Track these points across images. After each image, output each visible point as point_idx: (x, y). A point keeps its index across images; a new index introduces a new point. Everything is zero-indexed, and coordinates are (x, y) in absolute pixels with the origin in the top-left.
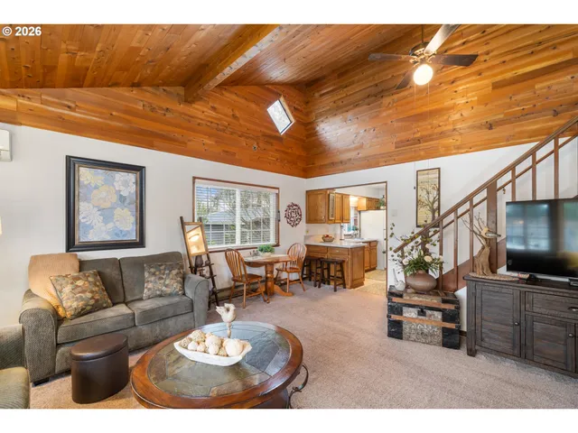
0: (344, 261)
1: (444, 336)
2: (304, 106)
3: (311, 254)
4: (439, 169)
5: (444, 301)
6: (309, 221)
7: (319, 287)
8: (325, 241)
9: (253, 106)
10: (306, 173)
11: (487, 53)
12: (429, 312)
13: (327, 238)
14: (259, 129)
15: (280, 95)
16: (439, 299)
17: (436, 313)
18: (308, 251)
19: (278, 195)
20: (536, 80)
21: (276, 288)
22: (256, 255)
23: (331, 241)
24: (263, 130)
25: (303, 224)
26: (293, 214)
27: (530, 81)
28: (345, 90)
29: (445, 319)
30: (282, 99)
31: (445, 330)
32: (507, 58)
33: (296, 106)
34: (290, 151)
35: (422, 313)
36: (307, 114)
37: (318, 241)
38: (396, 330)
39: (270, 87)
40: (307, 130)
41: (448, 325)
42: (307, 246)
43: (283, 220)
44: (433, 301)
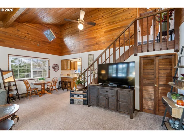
0: (71, 82)
1: (84, 102)
2: (60, 32)
3: (63, 80)
4: (93, 54)
5: (84, 92)
6: (62, 69)
7: (63, 90)
8: (67, 76)
9: (38, 31)
10: (61, 54)
11: (103, 23)
12: (80, 96)
13: (68, 75)
14: (40, 39)
15: (49, 28)
16: (83, 91)
17: (82, 96)
18: (62, 79)
19: (49, 61)
20: (113, 31)
21: (46, 92)
22: (37, 81)
23: (69, 76)
24: (42, 39)
25: (60, 70)
26: (55, 68)
27: (112, 32)
28: (71, 29)
29: (84, 97)
30: (50, 30)
31: (84, 100)
32: (108, 25)
33: (56, 32)
34: (54, 47)
35: (78, 96)
36: (61, 35)
37: (65, 76)
38: (72, 102)
39: (45, 25)
40: (61, 40)
41: (85, 99)
42: (62, 77)
43: (51, 70)
44: (81, 92)
